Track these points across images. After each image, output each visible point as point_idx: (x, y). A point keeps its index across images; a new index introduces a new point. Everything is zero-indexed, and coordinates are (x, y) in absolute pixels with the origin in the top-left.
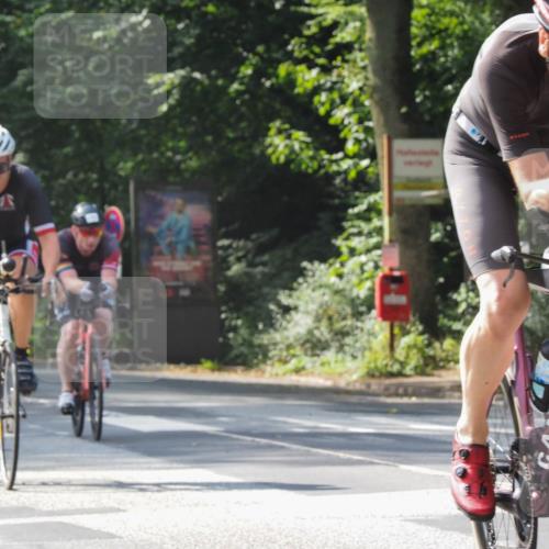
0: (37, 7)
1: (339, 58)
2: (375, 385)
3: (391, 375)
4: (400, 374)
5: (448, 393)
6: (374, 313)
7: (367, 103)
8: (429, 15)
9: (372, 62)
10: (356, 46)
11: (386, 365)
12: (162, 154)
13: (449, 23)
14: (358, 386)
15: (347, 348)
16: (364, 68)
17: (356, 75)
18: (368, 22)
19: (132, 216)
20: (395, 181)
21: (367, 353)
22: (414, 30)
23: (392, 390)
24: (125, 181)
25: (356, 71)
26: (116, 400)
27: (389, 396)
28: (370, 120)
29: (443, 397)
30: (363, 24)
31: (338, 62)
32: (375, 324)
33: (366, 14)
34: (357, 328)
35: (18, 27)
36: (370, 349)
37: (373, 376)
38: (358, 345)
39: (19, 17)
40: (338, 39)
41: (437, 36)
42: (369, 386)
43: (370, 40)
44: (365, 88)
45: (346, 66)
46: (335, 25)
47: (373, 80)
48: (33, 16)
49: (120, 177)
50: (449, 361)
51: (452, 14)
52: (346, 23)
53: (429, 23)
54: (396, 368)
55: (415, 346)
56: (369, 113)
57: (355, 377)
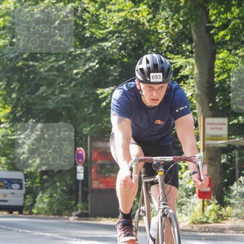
0: (49, 59)
1: (182, 82)
2: (196, 227)
3: (203, 223)
4: (207, 222)
5: (228, 231)
6: (196, 195)
7: (194, 102)
8: (223, 63)
9: (197, 84)
10: (190, 77)
11: (201, 219)
12: (103, 124)
13: (232, 67)
14: (188, 228)
15: (183, 211)
16: (193, 86)
17: (189, 89)
18: (195, 66)
19: (89, 151)
20: (206, 136)
21: (192, 213)
22: (216, 70)
23: (203, 229)
24: (86, 136)
25: (190, 87)
26: (80, 234)
27: (201, 232)
28: (195, 109)
29: (226, 233)
30: (193, 67)
31: (182, 83)
32: (196, 200)
33: (195, 63)
34: (188, 202)
35: (40, 68)
36: (194, 211)
37: (195, 223)
38: (188, 209)
39: (41, 63)
40: (182, 74)
41: (226, 72)
42: (193, 227)
43: (196, 74)
44: (194, 95)
45: (185, 85)
46: (181, 67)
47: (197, 92)
48: (47, 63)
49: (84, 134)
50: (229, 217)
51: (233, 62)
52: (186, 67)
53: (222, 66)
54: (205, 220)
55: (214, 210)
56: (195, 106)
57: (187, 224)
